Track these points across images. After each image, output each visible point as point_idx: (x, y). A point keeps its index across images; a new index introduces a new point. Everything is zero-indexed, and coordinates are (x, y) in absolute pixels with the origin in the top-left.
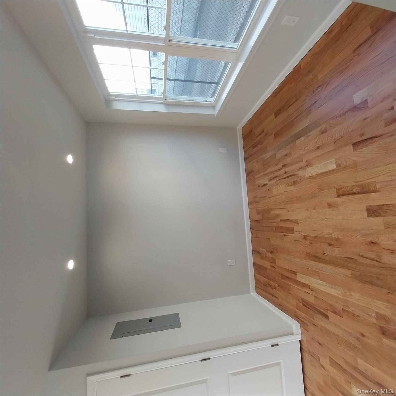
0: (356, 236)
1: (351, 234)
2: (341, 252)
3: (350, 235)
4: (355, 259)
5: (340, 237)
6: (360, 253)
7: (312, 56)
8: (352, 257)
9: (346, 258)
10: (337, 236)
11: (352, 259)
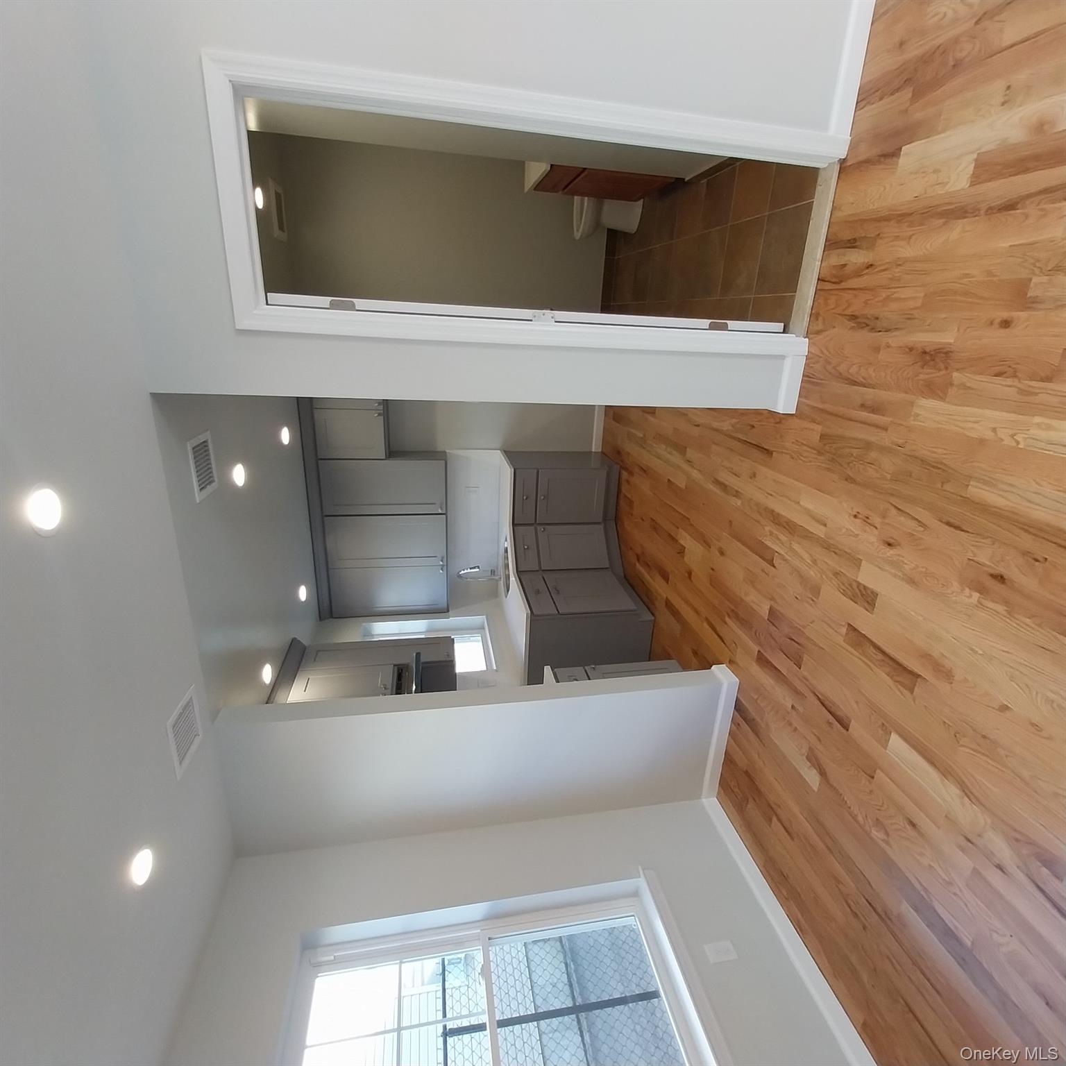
0: (914, 569)
1: (924, 580)
2: (972, 548)
3: (928, 578)
4: (942, 522)
5: (956, 586)
6: (924, 531)
7: (836, 977)
8: (947, 527)
9: (964, 528)
10: (962, 590)
11: (949, 524)
